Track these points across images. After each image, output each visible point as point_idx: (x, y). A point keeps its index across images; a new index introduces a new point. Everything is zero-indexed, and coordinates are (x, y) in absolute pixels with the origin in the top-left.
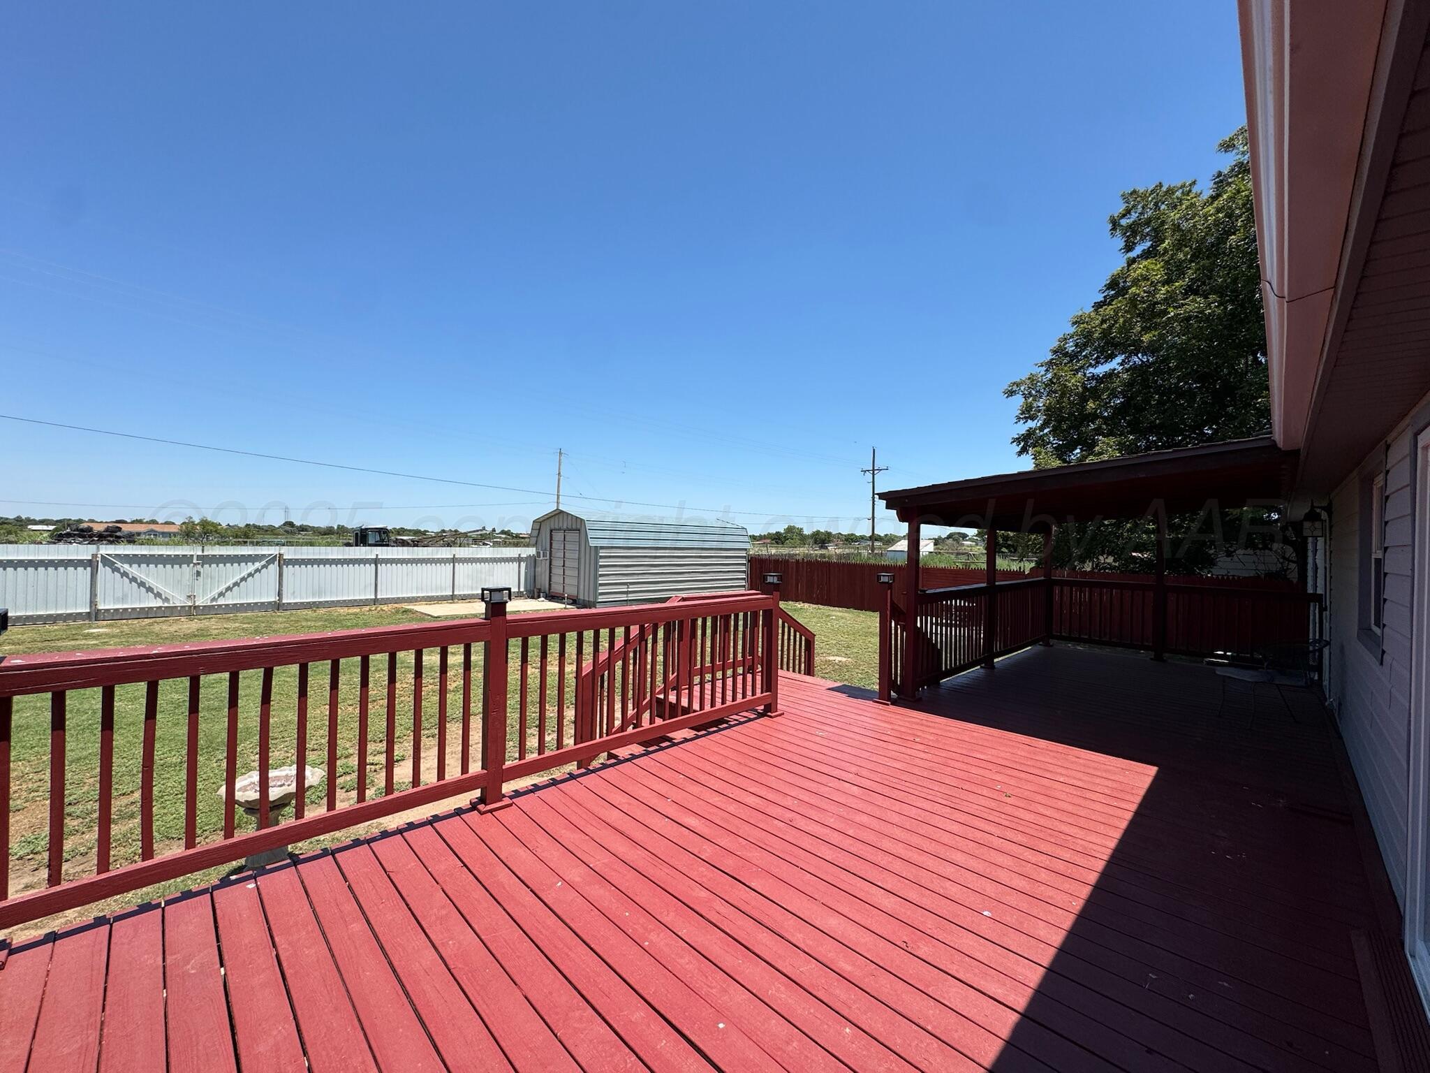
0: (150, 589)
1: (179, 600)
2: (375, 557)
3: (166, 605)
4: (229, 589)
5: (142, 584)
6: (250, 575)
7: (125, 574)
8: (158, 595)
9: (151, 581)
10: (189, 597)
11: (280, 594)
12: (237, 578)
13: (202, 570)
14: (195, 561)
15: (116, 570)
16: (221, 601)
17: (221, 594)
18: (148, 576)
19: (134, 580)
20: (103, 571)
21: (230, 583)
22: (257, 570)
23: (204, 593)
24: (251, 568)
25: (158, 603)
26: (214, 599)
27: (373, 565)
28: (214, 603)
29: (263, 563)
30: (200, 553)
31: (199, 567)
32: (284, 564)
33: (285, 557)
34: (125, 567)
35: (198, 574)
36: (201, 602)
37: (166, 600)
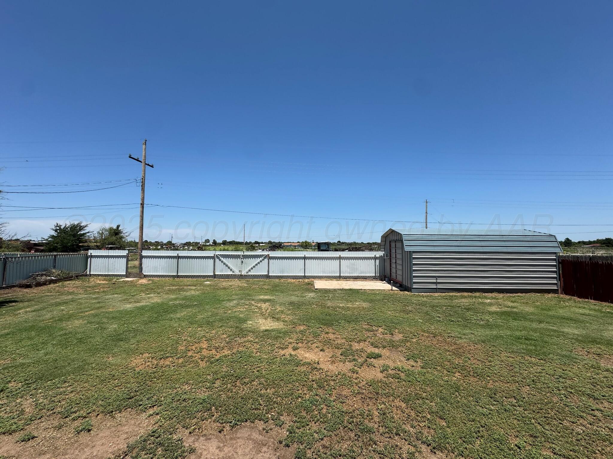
0: (229, 268)
1: (237, 273)
2: (304, 256)
3: (233, 274)
4: (252, 268)
5: (227, 266)
6: (259, 263)
7: (222, 262)
8: (231, 270)
9: (229, 265)
10: (240, 271)
11: (268, 272)
12: (254, 264)
13: (243, 261)
14: (241, 257)
15: (220, 260)
16: (249, 273)
17: (249, 271)
18: (228, 262)
19: (224, 264)
20: (217, 260)
21: (252, 266)
22: (261, 261)
23: (244, 270)
24: (259, 260)
25: (231, 273)
26: (247, 273)
27: (303, 260)
28: (247, 274)
29: (263, 258)
30: (243, 254)
31: (243, 259)
32: (270, 259)
33: (270, 256)
34: (222, 259)
35: (242, 262)
36: (243, 273)
37: (233, 272)
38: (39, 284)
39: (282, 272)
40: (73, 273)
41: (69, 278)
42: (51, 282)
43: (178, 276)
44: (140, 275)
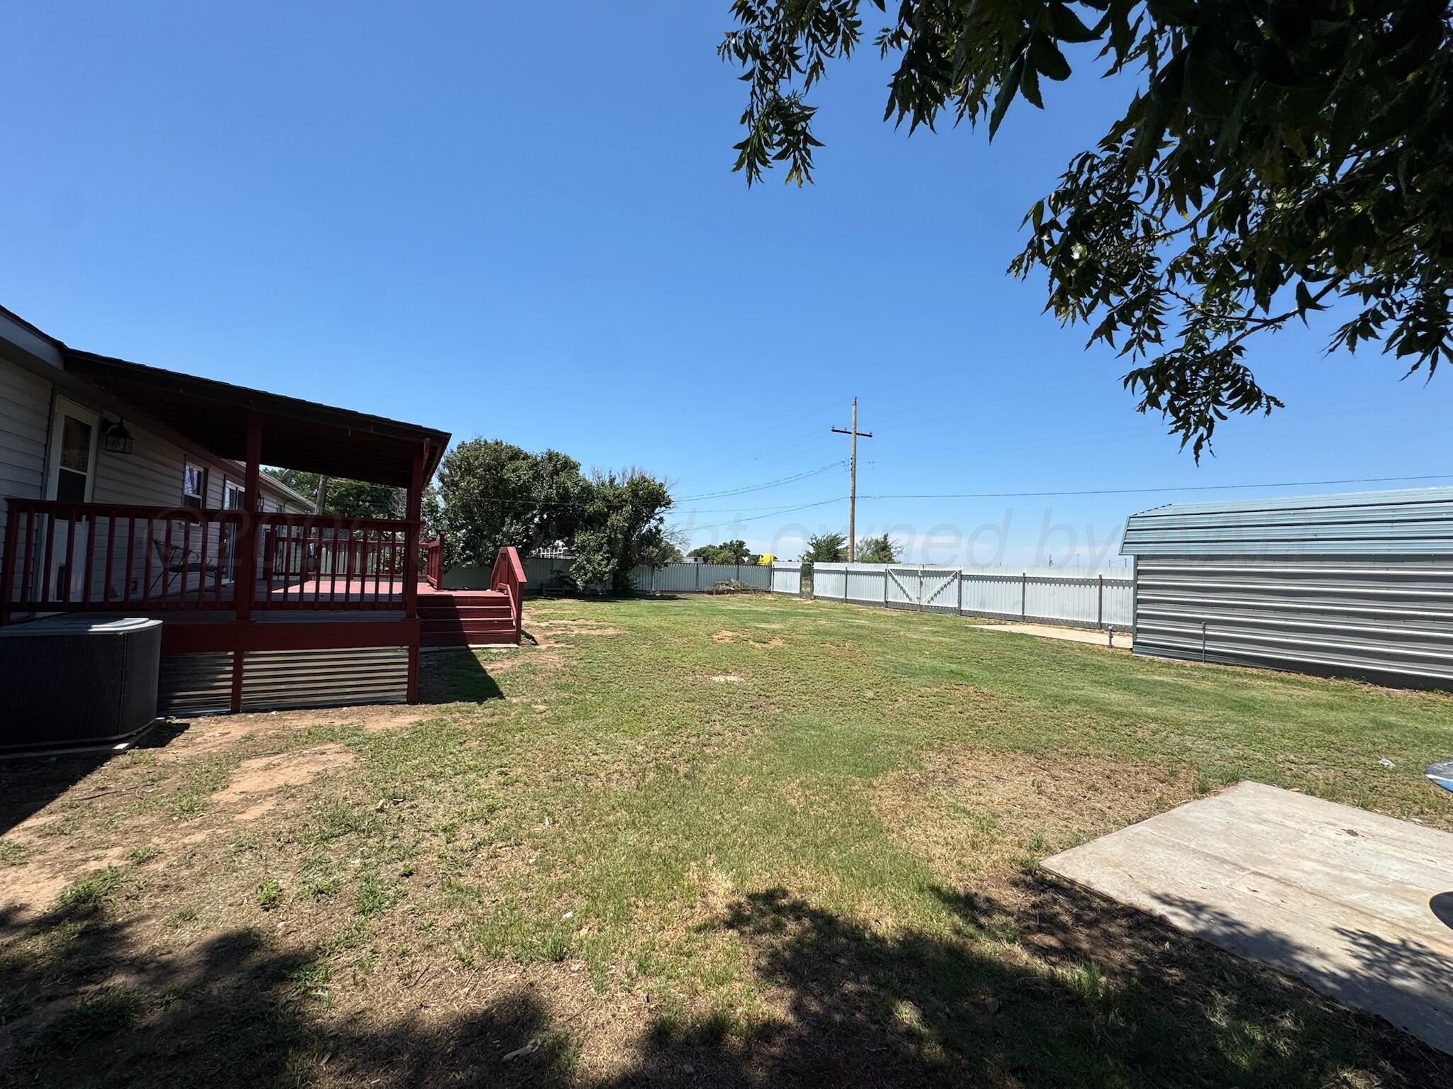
0: (904, 592)
1: (915, 601)
2: (1022, 575)
3: (910, 602)
4: (935, 595)
5: (902, 588)
6: (945, 586)
7: (896, 582)
8: (907, 596)
9: (905, 587)
10: (918, 598)
11: (960, 603)
12: (938, 588)
13: (923, 581)
14: (919, 574)
15: (893, 578)
16: (932, 604)
17: (932, 599)
18: (903, 583)
19: (899, 585)
20: (889, 579)
21: (935, 591)
22: (948, 583)
23: (925, 597)
24: (945, 580)
25: (907, 601)
26: (929, 602)
27: (1021, 583)
28: (929, 605)
29: (951, 577)
30: (922, 569)
31: (921, 578)
32: (962, 579)
33: (963, 574)
34: (896, 577)
35: (921, 583)
36: (924, 603)
37: (910, 599)
38: (718, 593)
39: (983, 604)
40: (751, 587)
41: (746, 591)
42: (729, 592)
43: (846, 601)
44: (811, 596)
